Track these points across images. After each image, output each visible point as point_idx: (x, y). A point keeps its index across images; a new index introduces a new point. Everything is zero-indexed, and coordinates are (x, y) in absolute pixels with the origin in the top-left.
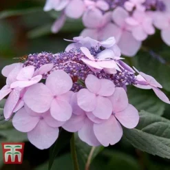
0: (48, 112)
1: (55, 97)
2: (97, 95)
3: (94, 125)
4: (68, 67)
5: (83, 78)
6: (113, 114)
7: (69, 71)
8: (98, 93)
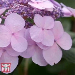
0: (10, 46)
1: (13, 34)
2: (43, 29)
3: (43, 51)
4: (19, 10)
5: (31, 17)
6: (55, 41)
7: (20, 13)
8: (44, 28)
